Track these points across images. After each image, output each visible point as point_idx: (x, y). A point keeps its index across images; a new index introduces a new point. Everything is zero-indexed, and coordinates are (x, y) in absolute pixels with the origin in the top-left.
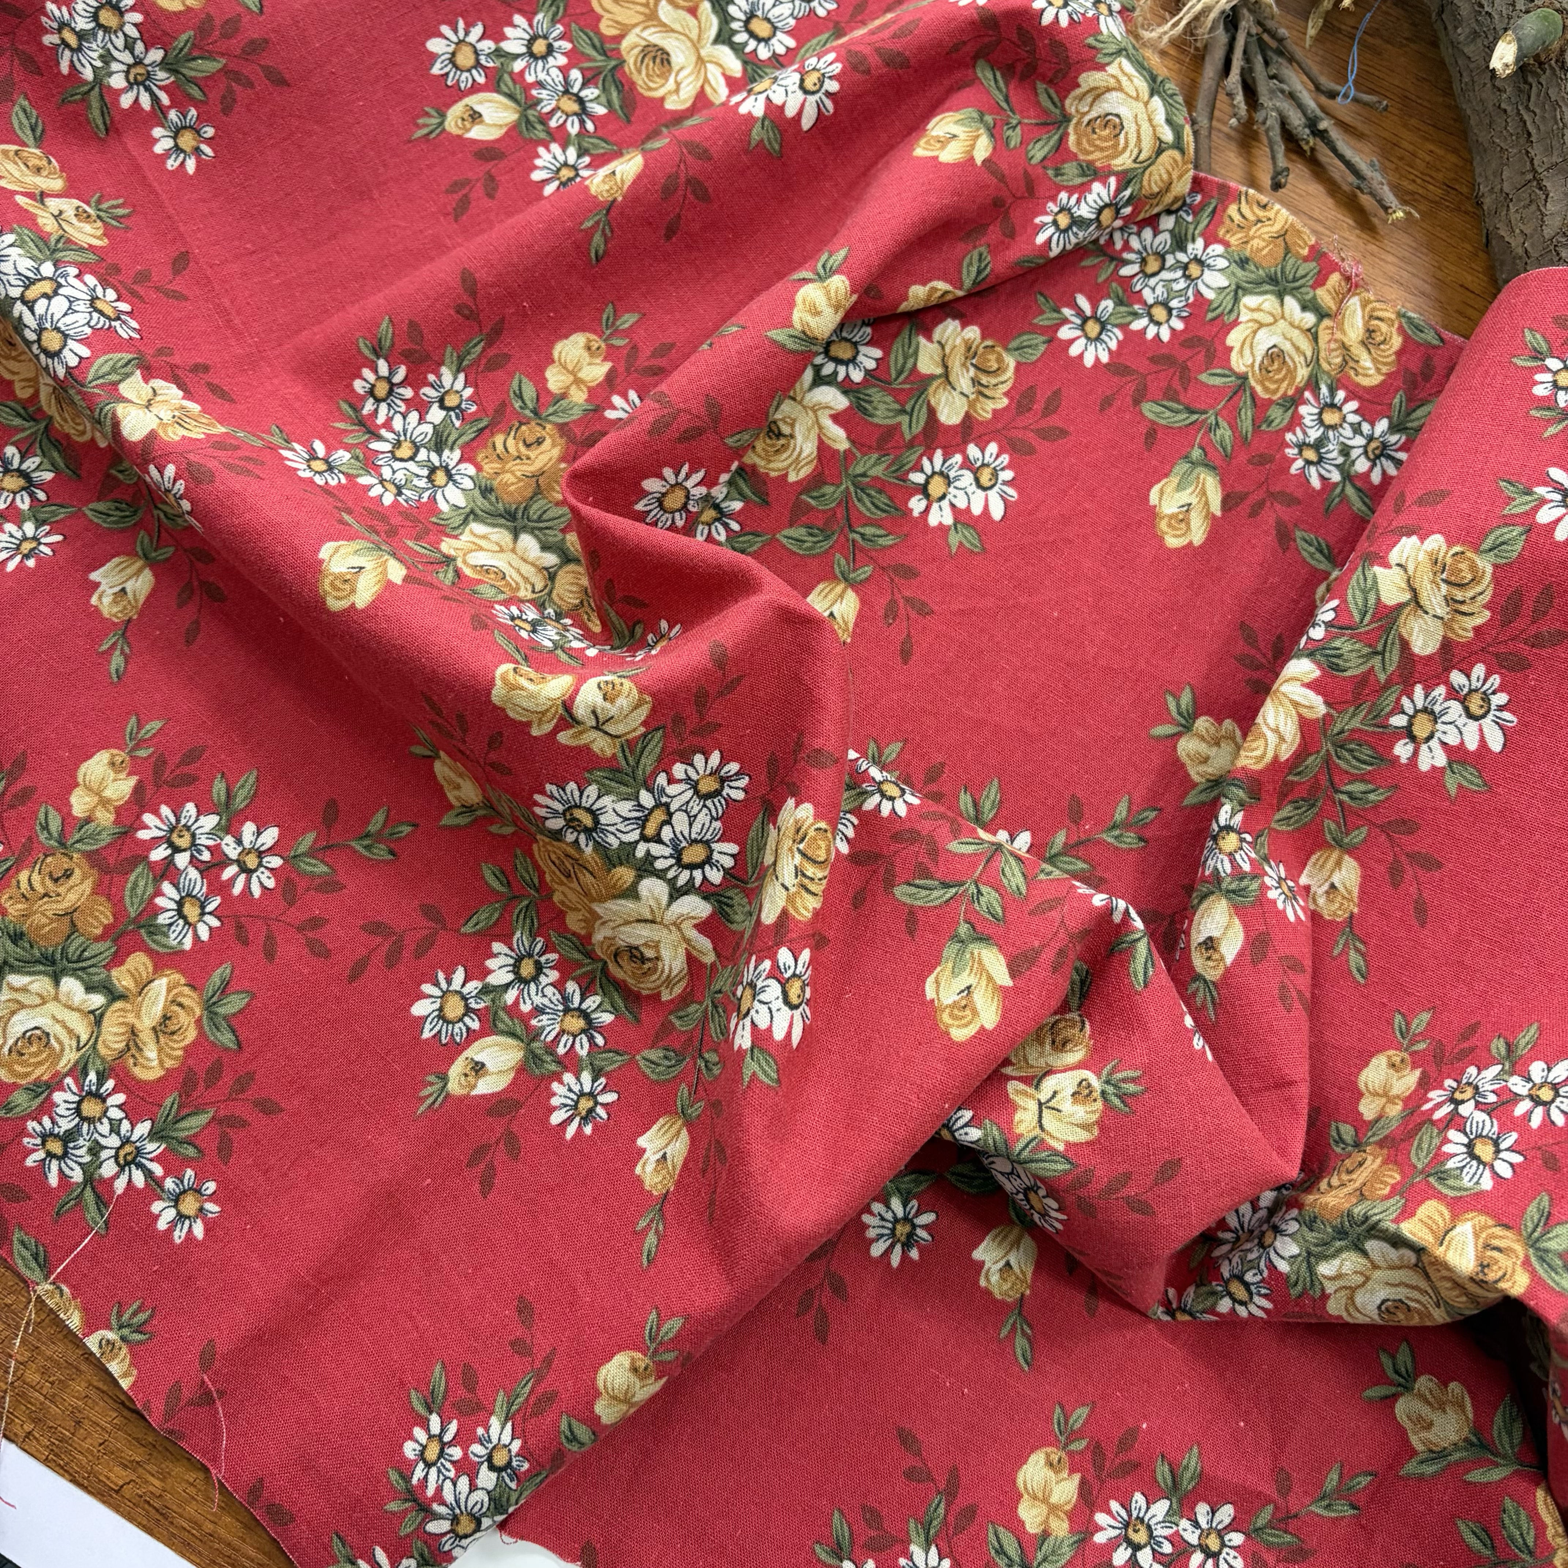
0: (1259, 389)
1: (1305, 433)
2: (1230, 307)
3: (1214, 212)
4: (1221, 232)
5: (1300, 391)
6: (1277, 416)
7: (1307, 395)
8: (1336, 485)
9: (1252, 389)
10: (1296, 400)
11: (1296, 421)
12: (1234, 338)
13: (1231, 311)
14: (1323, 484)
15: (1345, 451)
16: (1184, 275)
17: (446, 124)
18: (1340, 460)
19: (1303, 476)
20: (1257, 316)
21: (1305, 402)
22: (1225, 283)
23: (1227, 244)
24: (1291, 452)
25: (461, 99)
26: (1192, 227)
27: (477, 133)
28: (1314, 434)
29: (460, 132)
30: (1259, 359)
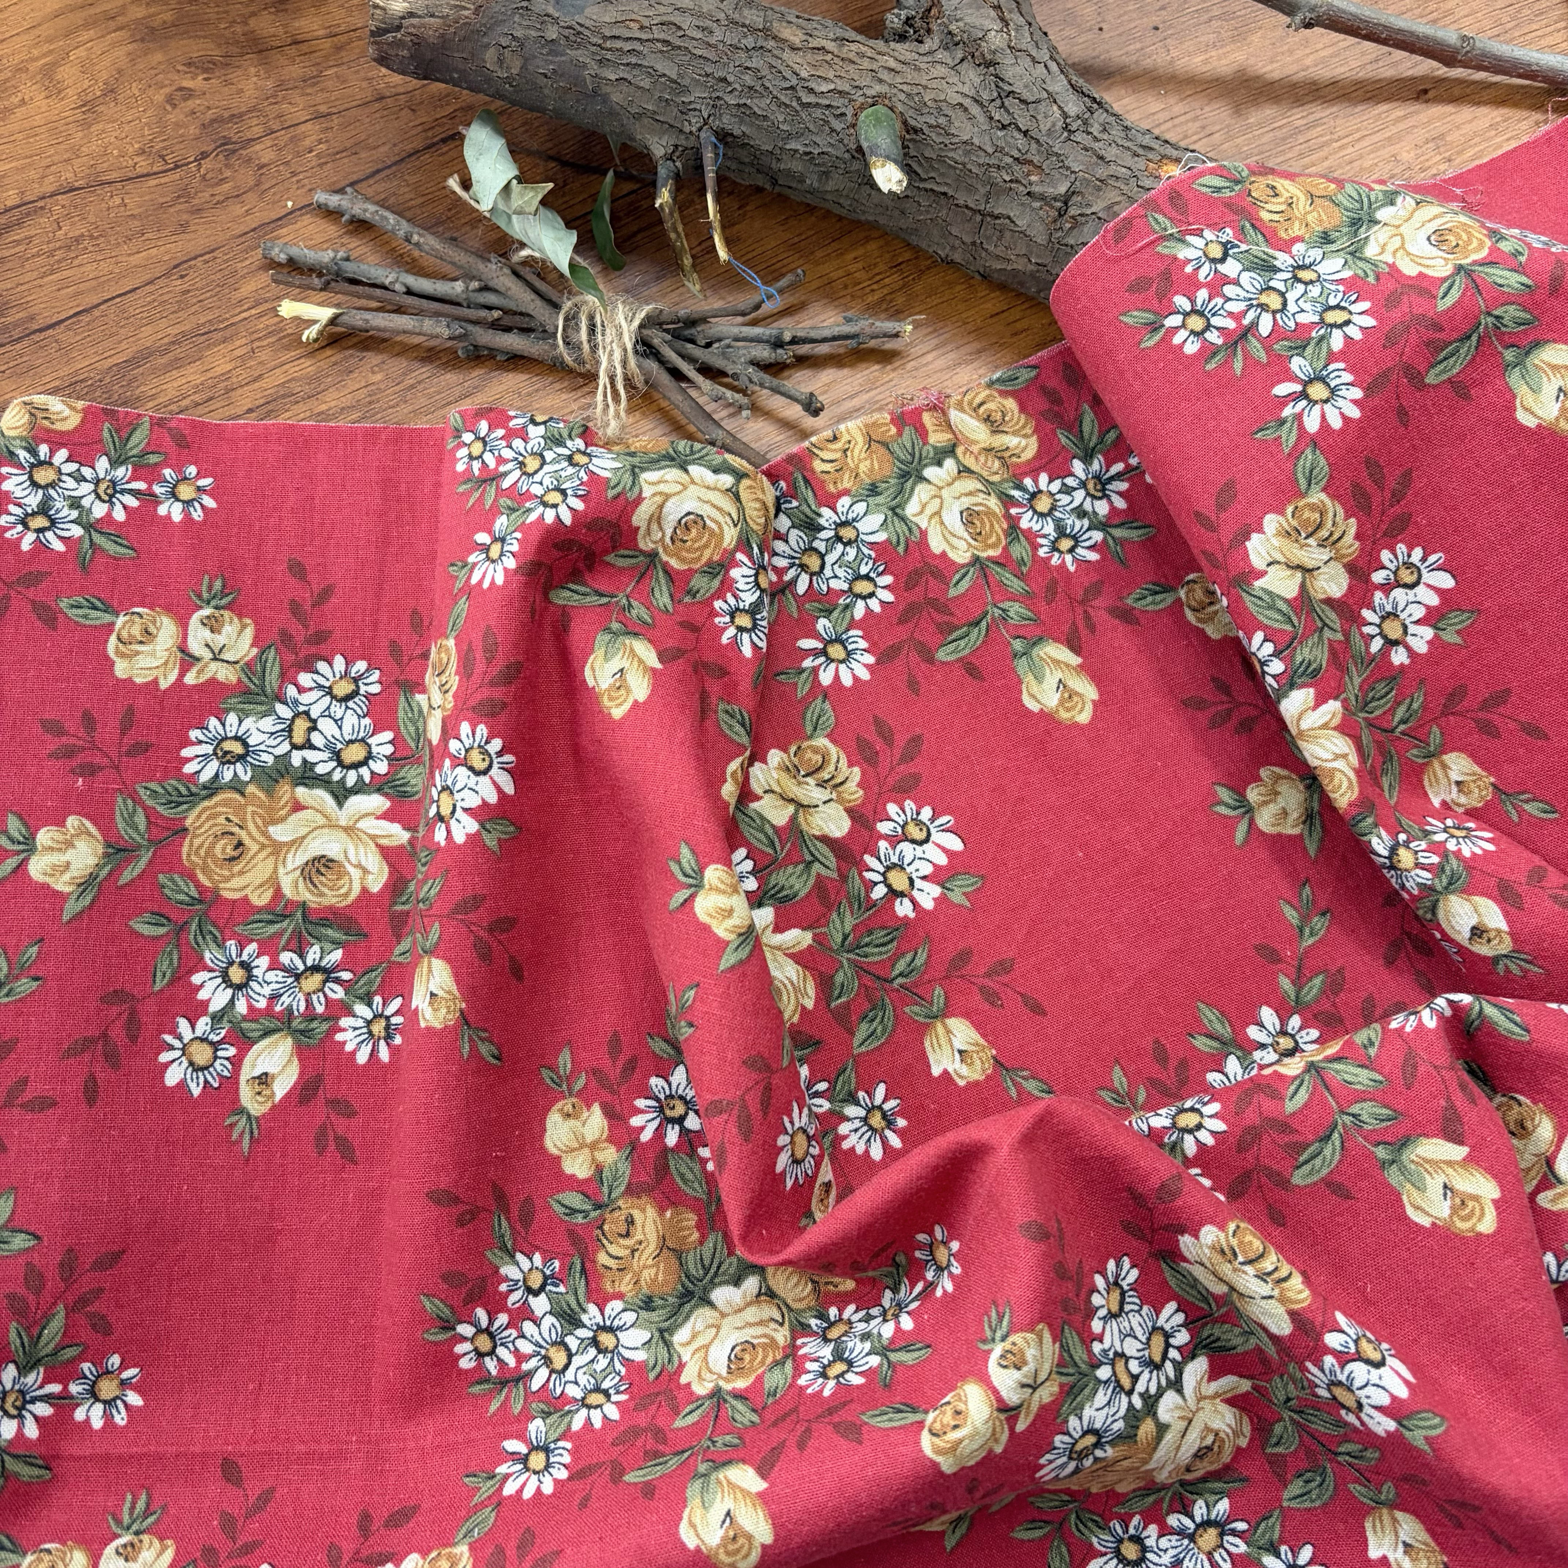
0: (991, 553)
1: (1044, 536)
2: (905, 528)
3: (807, 481)
4: (832, 488)
5: (1008, 516)
6: (1019, 550)
7: (1013, 511)
8: (1105, 540)
9: (989, 558)
10: (1013, 524)
11: (1031, 536)
12: (936, 544)
13: (910, 530)
14: (1097, 551)
15: (1080, 513)
16: (846, 545)
17: (253, 1112)
18: (1086, 523)
19: (1081, 563)
20: (929, 511)
21: (1018, 518)
22: (882, 517)
23: (846, 492)
24: (1055, 560)
25: (237, 1083)
26: (804, 507)
27: (281, 1089)
28: (1049, 528)
29: (270, 1104)
30: (966, 535)
